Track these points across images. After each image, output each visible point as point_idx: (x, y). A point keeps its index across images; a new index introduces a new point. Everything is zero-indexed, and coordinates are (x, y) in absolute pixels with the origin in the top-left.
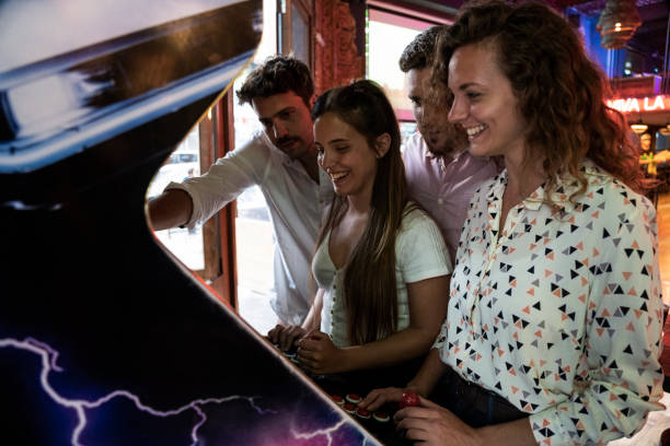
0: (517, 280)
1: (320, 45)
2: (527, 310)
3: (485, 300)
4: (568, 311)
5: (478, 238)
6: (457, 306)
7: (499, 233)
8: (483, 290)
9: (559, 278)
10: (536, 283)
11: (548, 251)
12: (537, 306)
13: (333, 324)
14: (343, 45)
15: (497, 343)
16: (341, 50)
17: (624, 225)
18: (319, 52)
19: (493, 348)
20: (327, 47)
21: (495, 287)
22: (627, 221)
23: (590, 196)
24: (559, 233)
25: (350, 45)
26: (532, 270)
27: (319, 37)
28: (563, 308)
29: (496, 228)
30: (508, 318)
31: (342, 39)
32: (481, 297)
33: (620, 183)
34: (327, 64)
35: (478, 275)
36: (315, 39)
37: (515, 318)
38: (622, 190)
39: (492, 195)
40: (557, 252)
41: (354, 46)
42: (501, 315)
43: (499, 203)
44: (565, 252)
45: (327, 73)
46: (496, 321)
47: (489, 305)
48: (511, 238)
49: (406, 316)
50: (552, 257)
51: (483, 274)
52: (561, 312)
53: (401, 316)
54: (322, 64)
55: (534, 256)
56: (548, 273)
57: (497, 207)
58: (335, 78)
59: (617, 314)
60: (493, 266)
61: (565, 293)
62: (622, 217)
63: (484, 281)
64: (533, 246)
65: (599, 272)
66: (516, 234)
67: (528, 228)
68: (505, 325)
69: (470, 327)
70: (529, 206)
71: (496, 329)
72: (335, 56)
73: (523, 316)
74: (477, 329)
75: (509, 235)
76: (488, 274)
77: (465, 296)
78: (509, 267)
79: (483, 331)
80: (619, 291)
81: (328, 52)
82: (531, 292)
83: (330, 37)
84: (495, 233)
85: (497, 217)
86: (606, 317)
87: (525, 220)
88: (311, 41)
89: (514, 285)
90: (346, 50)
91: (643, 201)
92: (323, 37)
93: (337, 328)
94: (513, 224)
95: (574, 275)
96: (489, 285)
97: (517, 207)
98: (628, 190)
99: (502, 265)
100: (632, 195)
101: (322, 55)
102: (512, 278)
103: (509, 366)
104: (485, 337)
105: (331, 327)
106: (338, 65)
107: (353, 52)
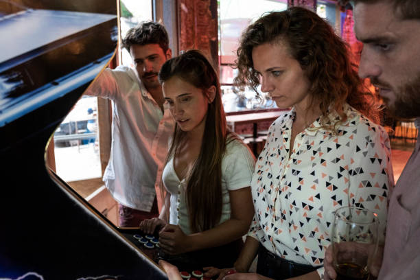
0: (304, 180)
1: (184, 11)
2: (311, 199)
3: (284, 194)
4: (338, 199)
5: (275, 154)
6: (264, 199)
7: (290, 151)
8: (281, 188)
9: (331, 178)
10: (316, 181)
11: (322, 161)
12: (318, 196)
13: (179, 218)
14: (201, 11)
15: (292, 221)
16: (200, 15)
17: (369, 144)
18: (183, 17)
19: (290, 225)
20: (189, 13)
21: (290, 185)
22: (371, 141)
23: (347, 125)
24: (329, 149)
25: (206, 11)
26: (313, 174)
27: (183, 6)
28: (334, 198)
29: (288, 147)
30: (299, 205)
31: (200, 7)
32: (280, 192)
33: (365, 117)
34: (190, 26)
35: (278, 178)
36: (180, 8)
37: (304, 205)
38: (366, 122)
39: (285, 127)
40: (328, 161)
41: (209, 11)
42: (294, 203)
43: (289, 131)
44: (333, 162)
45: (190, 32)
46: (291, 207)
47: (286, 197)
48: (298, 154)
49: (228, 212)
50: (325, 165)
51: (281, 177)
52: (333, 200)
53: (224, 211)
54: (186, 25)
55: (314, 165)
56: (324, 175)
57: (288, 134)
58: (196, 35)
59: (368, 200)
60: (288, 172)
61: (335, 188)
62: (367, 138)
63: (282, 182)
64: (313, 158)
65: (355, 174)
66: (301, 151)
67: (309, 147)
68: (297, 209)
69: (273, 213)
70: (309, 133)
71: (291, 213)
72: (196, 19)
73: (309, 203)
74: (278, 213)
75: (297, 152)
76: (284, 177)
77: (270, 192)
78: (298, 172)
79: (282, 214)
80: (369, 185)
81: (190, 16)
82: (314, 187)
83: (192, 6)
84: (287, 150)
85: (289, 140)
86: (361, 203)
87: (307, 142)
88: (177, 10)
89: (302, 183)
90: (203, 15)
91: (380, 128)
92: (186, 5)
93: (182, 220)
94: (299, 145)
95: (340, 176)
96: (286, 184)
97: (301, 134)
98: (370, 122)
99: (293, 171)
100: (373, 124)
101: (186, 20)
102: (300, 179)
103: (301, 236)
104: (284, 218)
105: (178, 220)
106: (198, 25)
107: (208, 16)
